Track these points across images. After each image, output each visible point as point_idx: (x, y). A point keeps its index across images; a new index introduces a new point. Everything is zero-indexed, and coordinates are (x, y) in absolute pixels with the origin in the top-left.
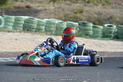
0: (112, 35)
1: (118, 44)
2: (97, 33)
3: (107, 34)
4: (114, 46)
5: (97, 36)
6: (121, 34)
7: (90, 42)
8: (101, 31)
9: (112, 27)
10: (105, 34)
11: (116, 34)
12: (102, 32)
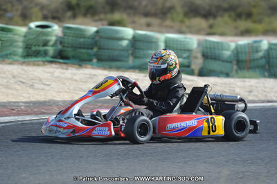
0: (51, 50)
1: (75, 78)
2: (11, 45)
3: (37, 48)
4: (67, 84)
5: (10, 54)
6: (72, 47)
7: (3, 75)
8: (21, 39)
9: (49, 30)
10: (30, 48)
11: (60, 47)
12: (24, 42)
